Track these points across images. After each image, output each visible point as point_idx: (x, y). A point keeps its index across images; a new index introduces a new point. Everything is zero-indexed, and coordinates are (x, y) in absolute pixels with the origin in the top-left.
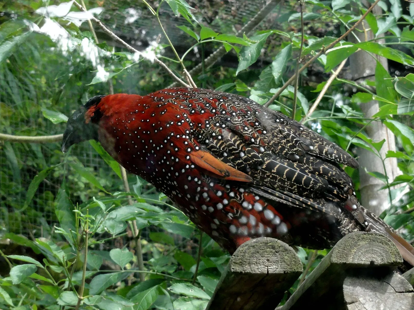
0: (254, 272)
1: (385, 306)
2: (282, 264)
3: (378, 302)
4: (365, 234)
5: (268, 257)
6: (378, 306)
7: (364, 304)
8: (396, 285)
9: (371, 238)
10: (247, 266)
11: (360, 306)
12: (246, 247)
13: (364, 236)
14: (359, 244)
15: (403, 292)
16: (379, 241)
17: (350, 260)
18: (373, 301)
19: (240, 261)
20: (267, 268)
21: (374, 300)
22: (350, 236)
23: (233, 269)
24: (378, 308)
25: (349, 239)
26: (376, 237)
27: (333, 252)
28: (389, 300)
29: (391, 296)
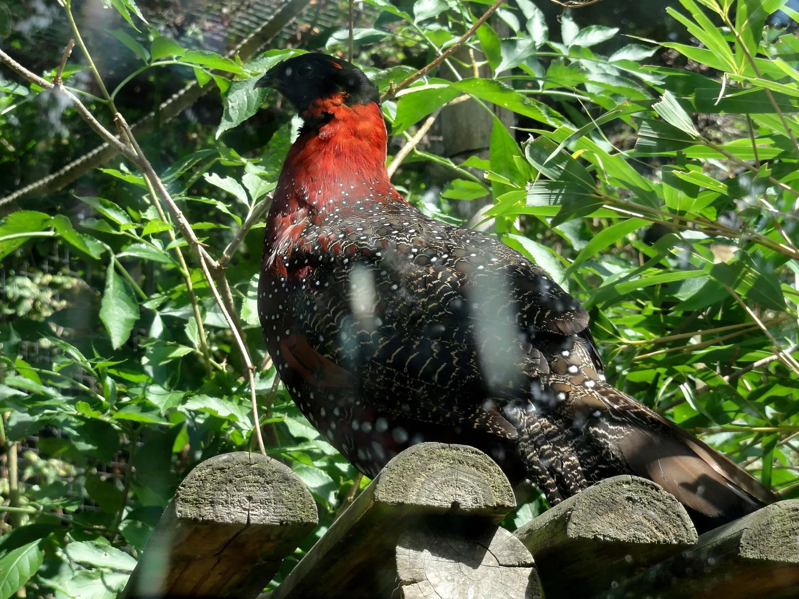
0: (221, 521)
1: (477, 591)
2: (278, 506)
3: (464, 584)
4: (443, 448)
5: (251, 491)
6: (464, 590)
7: (434, 586)
8: (500, 551)
9: (456, 457)
10: (207, 508)
11: (427, 589)
12: (208, 470)
13: (443, 451)
14: (431, 466)
15: (513, 566)
16: (471, 463)
17: (412, 499)
18: (453, 580)
19: (195, 496)
20: (247, 512)
21: (456, 579)
22: (413, 451)
23: (180, 512)
24: (463, 594)
25: (413, 455)
26: (465, 454)
27: (380, 480)
28: (484, 580)
29: (489, 571)
